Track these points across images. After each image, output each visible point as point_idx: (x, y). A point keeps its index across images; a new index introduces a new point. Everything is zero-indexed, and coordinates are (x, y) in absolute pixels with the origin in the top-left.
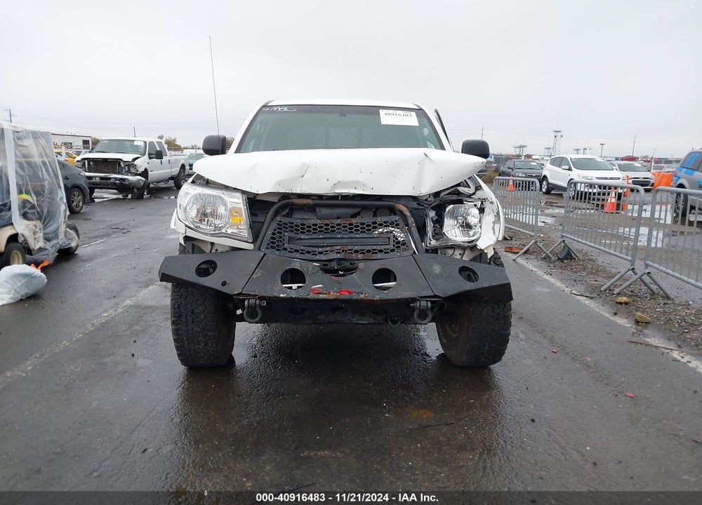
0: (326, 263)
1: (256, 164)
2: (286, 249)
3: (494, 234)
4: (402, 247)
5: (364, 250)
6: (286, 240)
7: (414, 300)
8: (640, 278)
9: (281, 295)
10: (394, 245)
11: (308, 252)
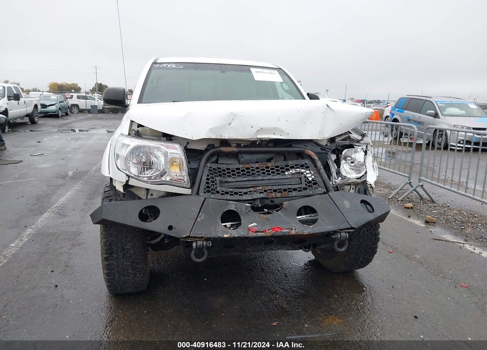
2: (218, 192)
3: (374, 171)
4: (314, 186)
5: (281, 189)
6: (218, 184)
7: (335, 232)
8: (415, 190)
9: (225, 236)
10: (306, 185)
11: (236, 193)
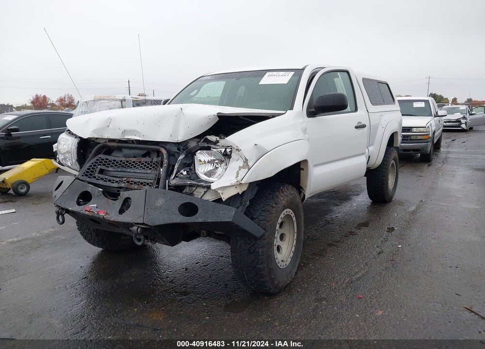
0: (119, 189)
1: (90, 119)
2: (95, 177)
3: (237, 177)
5: (133, 182)
6: (98, 170)
7: (132, 225)
11: (109, 181)
